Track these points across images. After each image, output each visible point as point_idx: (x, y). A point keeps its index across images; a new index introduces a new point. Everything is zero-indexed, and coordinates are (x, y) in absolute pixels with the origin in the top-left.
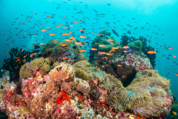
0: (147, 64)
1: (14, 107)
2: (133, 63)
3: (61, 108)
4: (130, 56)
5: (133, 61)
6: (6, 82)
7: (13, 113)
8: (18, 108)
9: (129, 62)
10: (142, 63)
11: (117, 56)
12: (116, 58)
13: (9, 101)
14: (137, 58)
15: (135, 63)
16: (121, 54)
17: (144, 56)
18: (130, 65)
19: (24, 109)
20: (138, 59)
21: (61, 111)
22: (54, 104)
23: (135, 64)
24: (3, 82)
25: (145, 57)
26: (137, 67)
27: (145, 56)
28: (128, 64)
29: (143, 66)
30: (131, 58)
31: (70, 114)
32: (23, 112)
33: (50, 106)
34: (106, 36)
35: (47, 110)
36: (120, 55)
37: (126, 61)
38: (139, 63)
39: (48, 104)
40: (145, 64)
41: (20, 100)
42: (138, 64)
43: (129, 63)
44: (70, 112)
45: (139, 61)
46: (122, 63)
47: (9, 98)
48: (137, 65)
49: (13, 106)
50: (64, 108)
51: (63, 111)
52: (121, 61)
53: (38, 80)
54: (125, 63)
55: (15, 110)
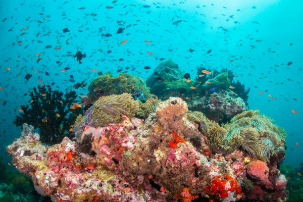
0: (241, 105)
1: (83, 175)
2: (220, 106)
3: (175, 153)
4: (215, 96)
5: (221, 103)
6: (35, 143)
7: (82, 185)
8: (91, 175)
9: (214, 104)
10: (234, 104)
11: (194, 98)
12: (193, 101)
13: (68, 168)
14: (225, 98)
15: (224, 105)
16: (199, 95)
17: (234, 95)
18: (216, 110)
19: (105, 173)
20: (227, 99)
21: (175, 157)
22: (167, 150)
23: (225, 107)
24: (28, 144)
25: (236, 97)
26: (228, 110)
27: (236, 94)
28: (214, 108)
29: (236, 109)
30: (218, 98)
31: (189, 158)
32: (104, 177)
33: (161, 152)
34: (172, 69)
35: (158, 159)
36: (198, 97)
37: (211, 103)
38: (229, 104)
39: (159, 151)
40: (238, 105)
41: (90, 163)
42: (229, 106)
43: (215, 106)
44: (189, 155)
45: (229, 102)
46: (204, 107)
47: (66, 163)
48: (227, 107)
49: (80, 175)
50: (180, 152)
51: (178, 157)
52: (202, 104)
53: (126, 125)
54: (209, 106)
55: (87, 180)
